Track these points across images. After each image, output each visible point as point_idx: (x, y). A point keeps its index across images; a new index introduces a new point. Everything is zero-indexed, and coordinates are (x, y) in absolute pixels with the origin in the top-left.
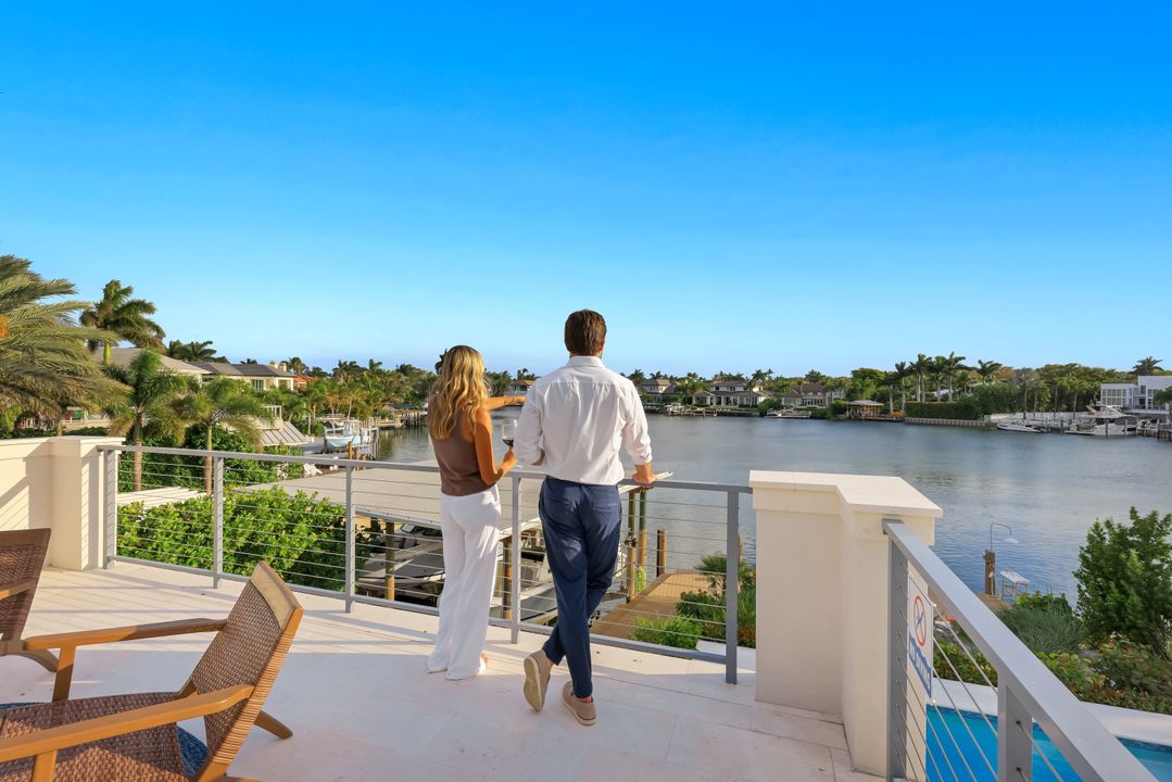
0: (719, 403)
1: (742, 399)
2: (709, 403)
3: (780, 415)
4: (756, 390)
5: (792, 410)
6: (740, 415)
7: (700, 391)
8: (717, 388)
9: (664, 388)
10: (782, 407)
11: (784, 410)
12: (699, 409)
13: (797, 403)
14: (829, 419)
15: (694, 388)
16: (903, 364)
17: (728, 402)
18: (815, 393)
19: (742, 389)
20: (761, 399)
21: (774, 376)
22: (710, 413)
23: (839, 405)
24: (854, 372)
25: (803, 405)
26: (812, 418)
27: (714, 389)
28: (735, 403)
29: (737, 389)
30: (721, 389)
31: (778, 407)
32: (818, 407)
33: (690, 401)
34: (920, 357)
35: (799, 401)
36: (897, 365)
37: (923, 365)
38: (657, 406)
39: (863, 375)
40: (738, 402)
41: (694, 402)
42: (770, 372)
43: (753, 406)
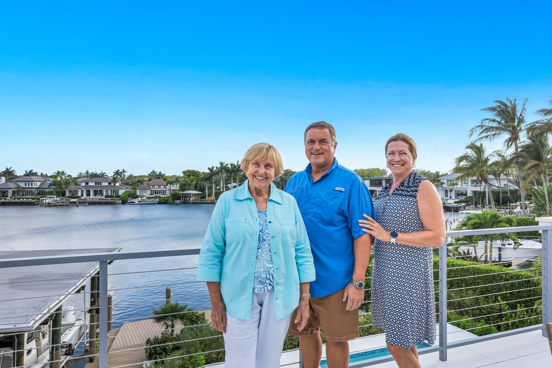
0: (88, 194)
1: (107, 191)
2: (80, 194)
3: (137, 202)
4: (118, 184)
5: (145, 198)
6: (106, 203)
7: (72, 187)
8: (87, 183)
9: (38, 184)
10: (137, 197)
11: (140, 199)
12: (72, 200)
13: (147, 194)
14: (170, 203)
15: (67, 183)
16: (213, 168)
17: (96, 193)
18: (159, 186)
19: (106, 184)
20: (121, 192)
21: (127, 175)
22: (83, 203)
23: (176, 194)
24: (184, 172)
25: (151, 194)
26: (159, 203)
27: (84, 184)
28: (102, 195)
29: (103, 184)
30: (90, 184)
31: (135, 197)
32: (162, 196)
33: (64, 194)
34: (221, 164)
35: (149, 192)
36: (209, 169)
37: (223, 168)
38: (33, 199)
39: (189, 174)
40: (104, 194)
41: (67, 194)
42: (124, 171)
43: (116, 197)
